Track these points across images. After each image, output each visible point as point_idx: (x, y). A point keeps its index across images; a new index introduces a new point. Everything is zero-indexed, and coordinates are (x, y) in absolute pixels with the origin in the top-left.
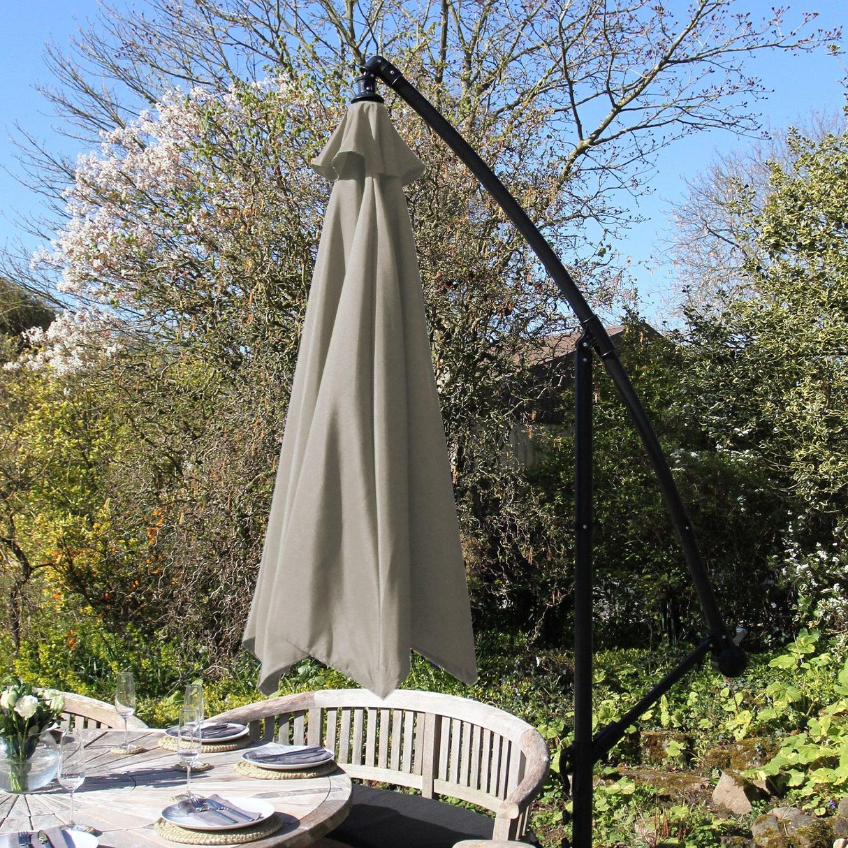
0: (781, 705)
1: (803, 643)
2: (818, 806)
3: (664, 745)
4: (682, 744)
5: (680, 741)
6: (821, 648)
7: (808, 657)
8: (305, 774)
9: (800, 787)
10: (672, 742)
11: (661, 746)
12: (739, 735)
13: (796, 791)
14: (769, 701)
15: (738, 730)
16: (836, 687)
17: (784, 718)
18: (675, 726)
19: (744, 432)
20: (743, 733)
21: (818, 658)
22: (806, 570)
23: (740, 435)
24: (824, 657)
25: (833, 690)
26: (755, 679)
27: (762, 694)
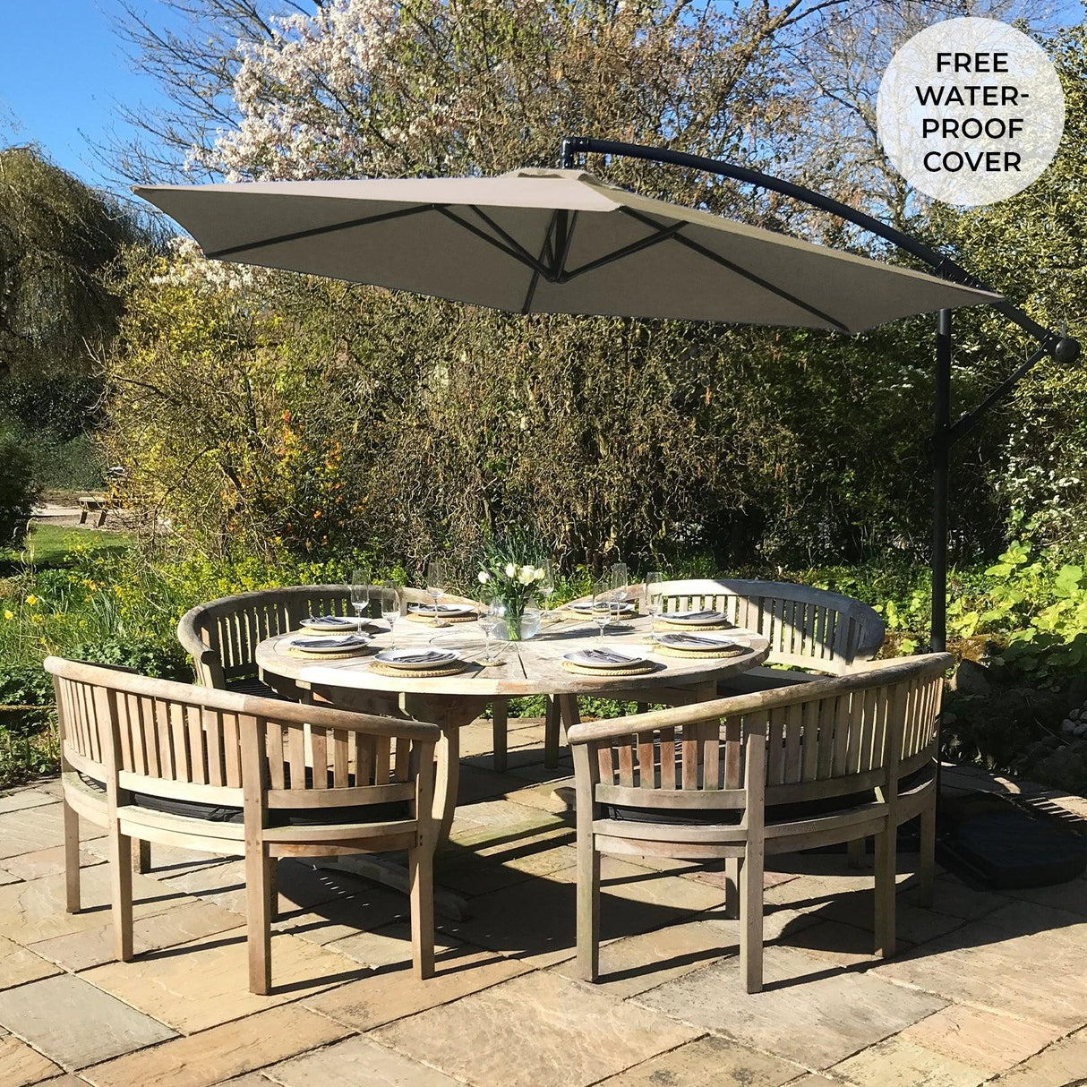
0: (1007, 605)
1: (1015, 554)
2: (1053, 685)
3: (896, 644)
4: (915, 642)
5: (912, 640)
6: (1033, 558)
7: (1021, 566)
8: (715, 627)
9: (1035, 671)
10: (905, 640)
11: (893, 646)
12: (966, 634)
13: (1030, 675)
14: (989, 605)
15: (965, 629)
16: (1054, 591)
17: (1006, 620)
18: (903, 628)
19: (973, 349)
20: (971, 631)
21: (1029, 568)
22: (1024, 483)
23: (968, 351)
24: (1036, 567)
25: (1051, 594)
26: (972, 586)
27: (982, 599)
